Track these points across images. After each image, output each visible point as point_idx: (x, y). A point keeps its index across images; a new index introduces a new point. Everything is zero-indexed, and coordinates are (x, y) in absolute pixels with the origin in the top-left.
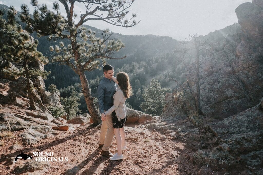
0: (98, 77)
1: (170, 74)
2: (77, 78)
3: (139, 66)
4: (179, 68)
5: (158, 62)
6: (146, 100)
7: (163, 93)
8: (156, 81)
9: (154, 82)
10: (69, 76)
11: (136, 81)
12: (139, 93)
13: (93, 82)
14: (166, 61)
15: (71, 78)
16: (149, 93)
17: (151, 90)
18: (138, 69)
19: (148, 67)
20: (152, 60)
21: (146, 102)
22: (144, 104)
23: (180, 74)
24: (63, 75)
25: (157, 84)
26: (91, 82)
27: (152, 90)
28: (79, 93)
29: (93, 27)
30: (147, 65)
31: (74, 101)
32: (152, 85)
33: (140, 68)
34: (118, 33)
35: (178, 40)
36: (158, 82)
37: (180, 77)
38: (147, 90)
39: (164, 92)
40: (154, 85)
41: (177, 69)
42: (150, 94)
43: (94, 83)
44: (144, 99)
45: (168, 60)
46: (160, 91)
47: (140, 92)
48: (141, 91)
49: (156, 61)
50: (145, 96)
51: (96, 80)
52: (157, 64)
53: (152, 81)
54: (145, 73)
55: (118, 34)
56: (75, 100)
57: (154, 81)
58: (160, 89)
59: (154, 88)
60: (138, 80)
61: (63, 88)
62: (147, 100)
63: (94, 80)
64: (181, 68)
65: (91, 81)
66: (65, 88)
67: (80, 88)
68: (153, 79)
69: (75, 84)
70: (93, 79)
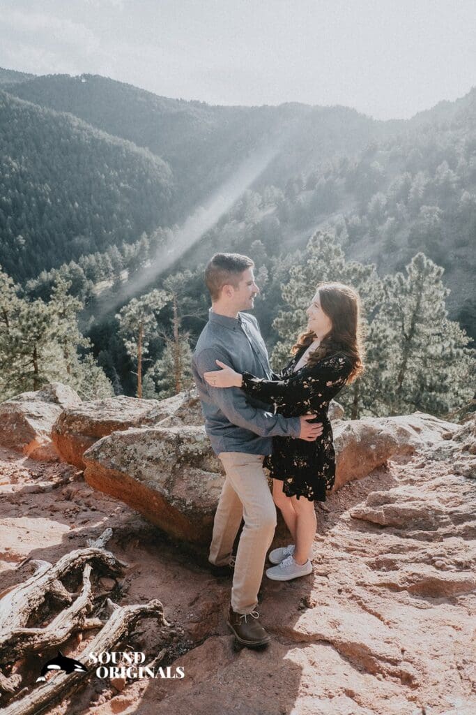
0: (144, 235)
1: (350, 221)
2: (87, 242)
3: (260, 200)
4: (378, 202)
5: (316, 186)
6: (294, 303)
7: (350, 281)
8: (327, 239)
9: (321, 242)
10: (64, 235)
11: (253, 243)
12: (263, 279)
13: (132, 251)
14: (340, 182)
15: (70, 239)
16: (304, 280)
17: (310, 270)
18: (260, 208)
19: (288, 204)
20: (299, 182)
21: (293, 310)
22: (286, 318)
23: (382, 220)
24: (46, 231)
25: (330, 250)
26: (127, 252)
27: (314, 268)
28: (95, 283)
29: (123, 82)
30: (283, 196)
31: (50, 315)
32: (314, 252)
33: (263, 207)
34: (198, 102)
35: (374, 118)
36: (335, 243)
37: (380, 228)
38: (299, 271)
39: (353, 278)
40: (321, 250)
41: (371, 206)
42: (308, 283)
43: (134, 253)
44: (288, 300)
45: (344, 179)
46: (340, 272)
47: (267, 276)
48: (268, 274)
49: (311, 184)
50: (290, 292)
51: (139, 243)
52: (312, 193)
53: (315, 239)
54: (279, 222)
55: (195, 104)
56: (55, 311)
57: (322, 237)
58: (341, 267)
59: (322, 264)
60: (259, 241)
61: (48, 271)
62: (297, 304)
63: (133, 245)
64: (384, 202)
65: (126, 247)
66: (53, 270)
67: (97, 270)
68: (318, 233)
69: (82, 259)
70: (131, 241)
